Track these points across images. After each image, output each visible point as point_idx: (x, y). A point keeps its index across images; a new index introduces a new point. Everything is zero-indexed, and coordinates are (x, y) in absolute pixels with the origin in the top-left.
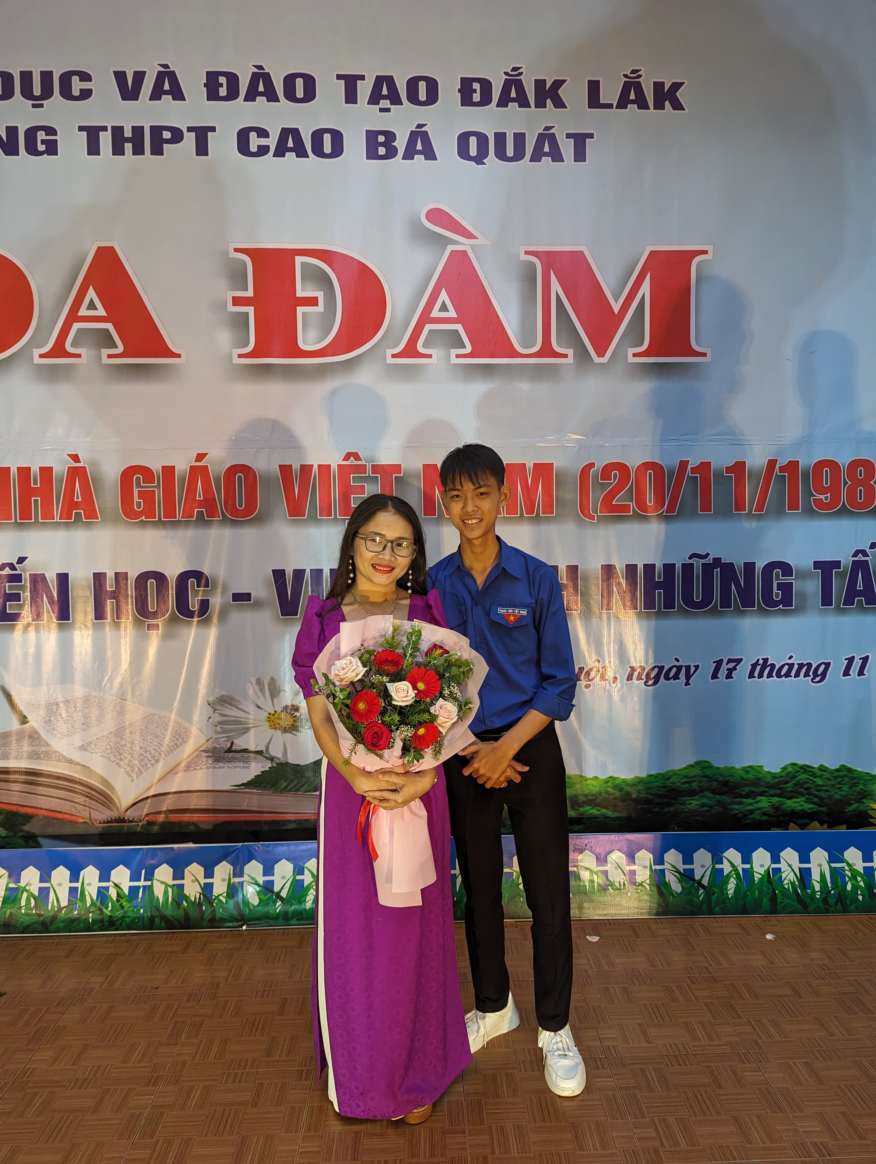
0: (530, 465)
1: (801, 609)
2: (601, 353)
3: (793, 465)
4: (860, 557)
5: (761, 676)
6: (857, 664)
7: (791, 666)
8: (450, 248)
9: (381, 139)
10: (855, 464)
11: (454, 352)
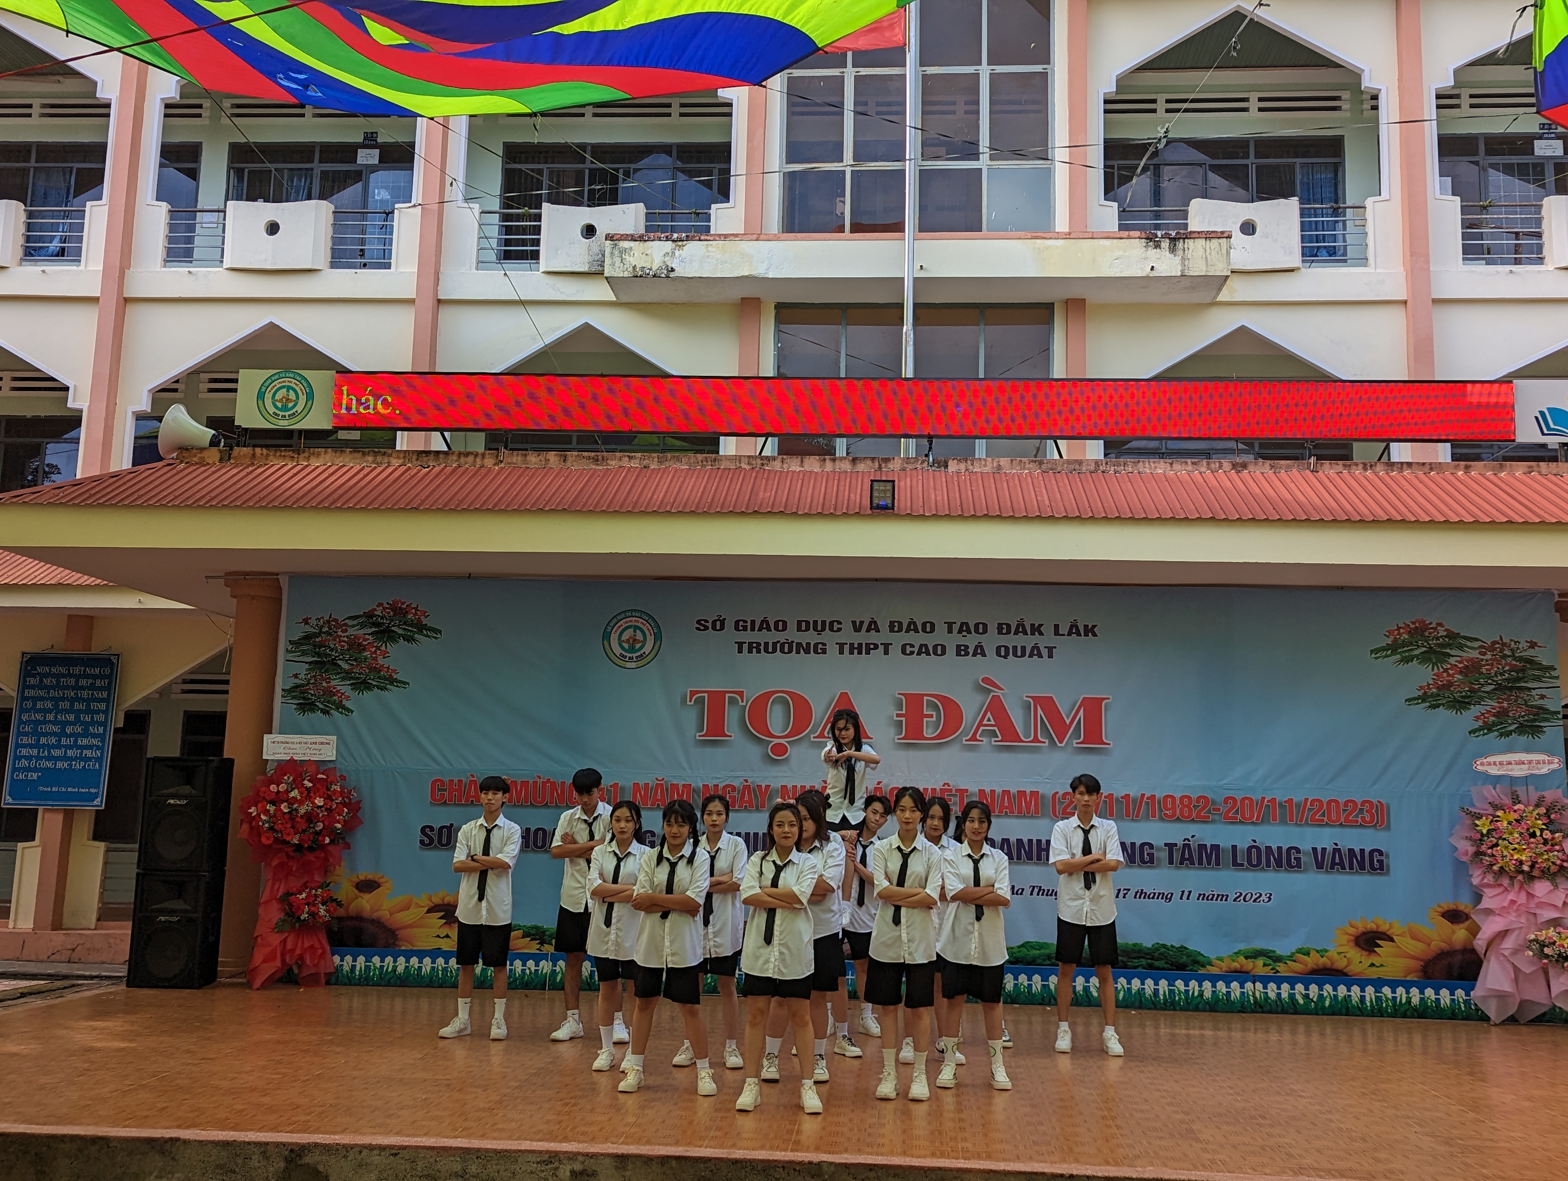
0: (1028, 792)
1: (1159, 866)
2: (1061, 742)
3: (1153, 797)
4: (1186, 842)
5: (1140, 897)
6: (1186, 894)
7: (1155, 894)
8: (992, 694)
9: (963, 648)
10: (1182, 798)
11: (994, 739)
